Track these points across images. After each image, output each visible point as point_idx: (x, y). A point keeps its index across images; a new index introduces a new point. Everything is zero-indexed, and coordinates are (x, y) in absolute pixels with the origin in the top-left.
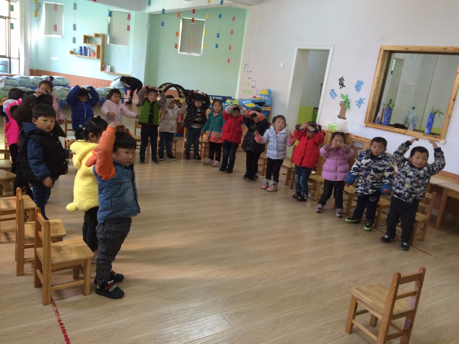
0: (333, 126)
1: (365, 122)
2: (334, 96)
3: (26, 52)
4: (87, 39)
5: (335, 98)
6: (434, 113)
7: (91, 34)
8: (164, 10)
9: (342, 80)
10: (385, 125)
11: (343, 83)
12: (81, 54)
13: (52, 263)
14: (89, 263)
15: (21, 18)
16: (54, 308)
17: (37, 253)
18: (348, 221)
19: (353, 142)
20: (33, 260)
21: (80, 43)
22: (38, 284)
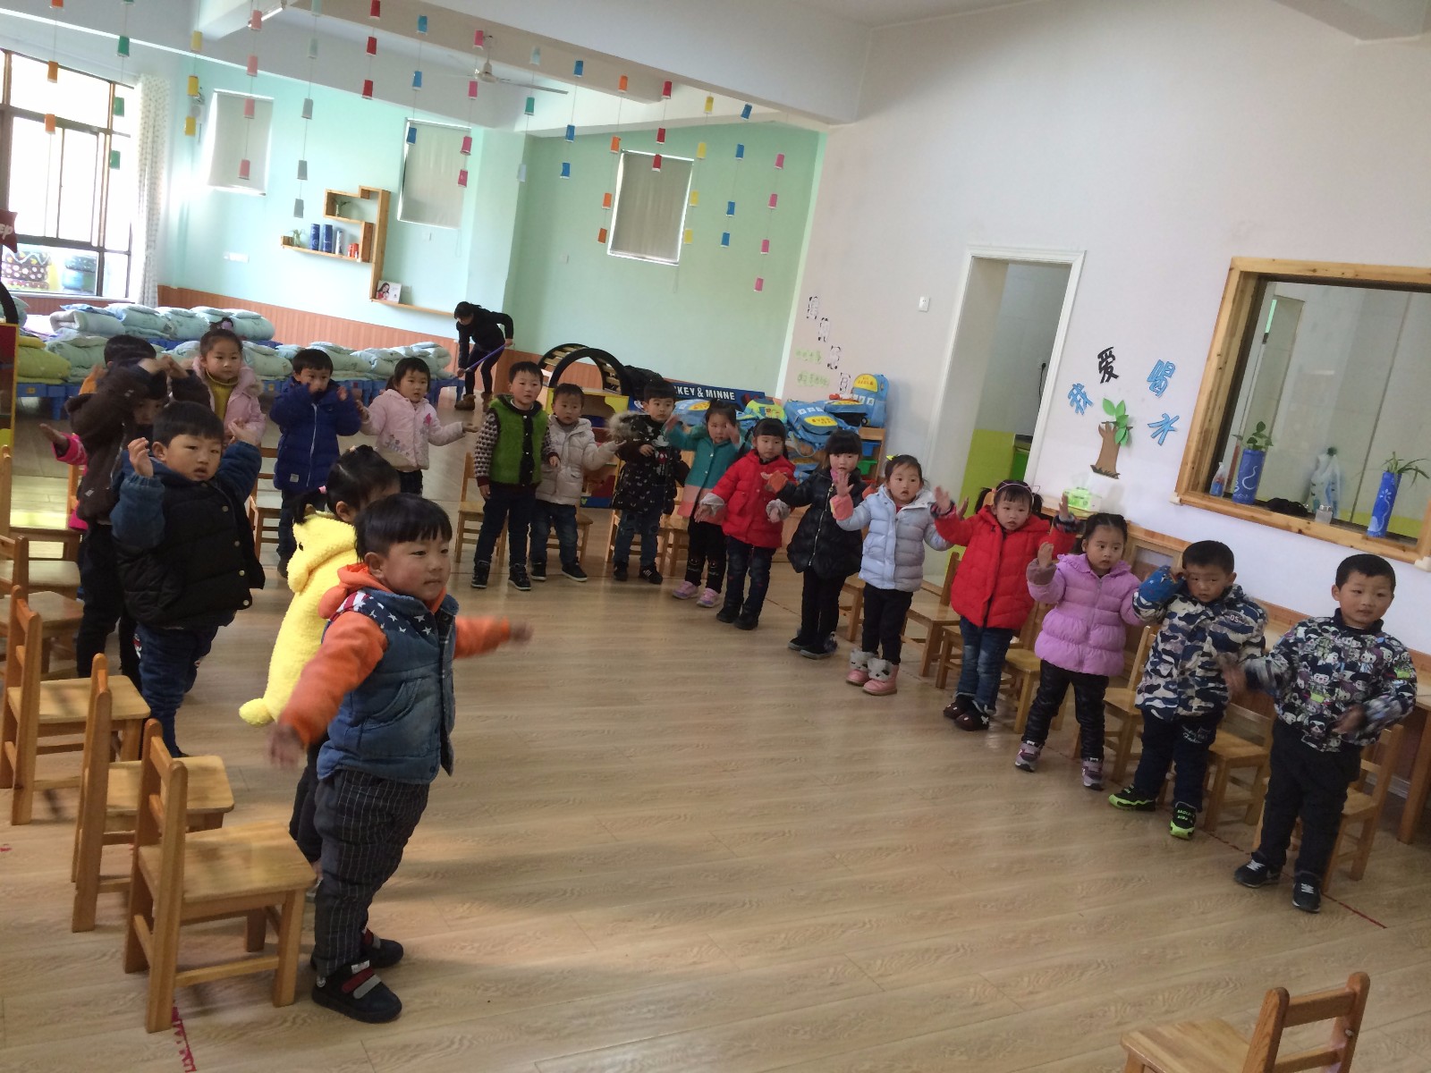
0: (1077, 497)
1: (1177, 489)
2: (1082, 403)
3: (151, 236)
4: (336, 203)
5: (1086, 411)
6: (1396, 472)
7: (348, 186)
8: (571, 128)
9: (1107, 357)
10: (1242, 501)
11: (1112, 368)
12: (316, 248)
13: (183, 899)
14: (299, 901)
15: (143, 134)
16: (179, 1042)
17: (140, 862)
18: (1119, 803)
19: (1139, 549)
20: (127, 884)
21: (317, 214)
22: (136, 962)
